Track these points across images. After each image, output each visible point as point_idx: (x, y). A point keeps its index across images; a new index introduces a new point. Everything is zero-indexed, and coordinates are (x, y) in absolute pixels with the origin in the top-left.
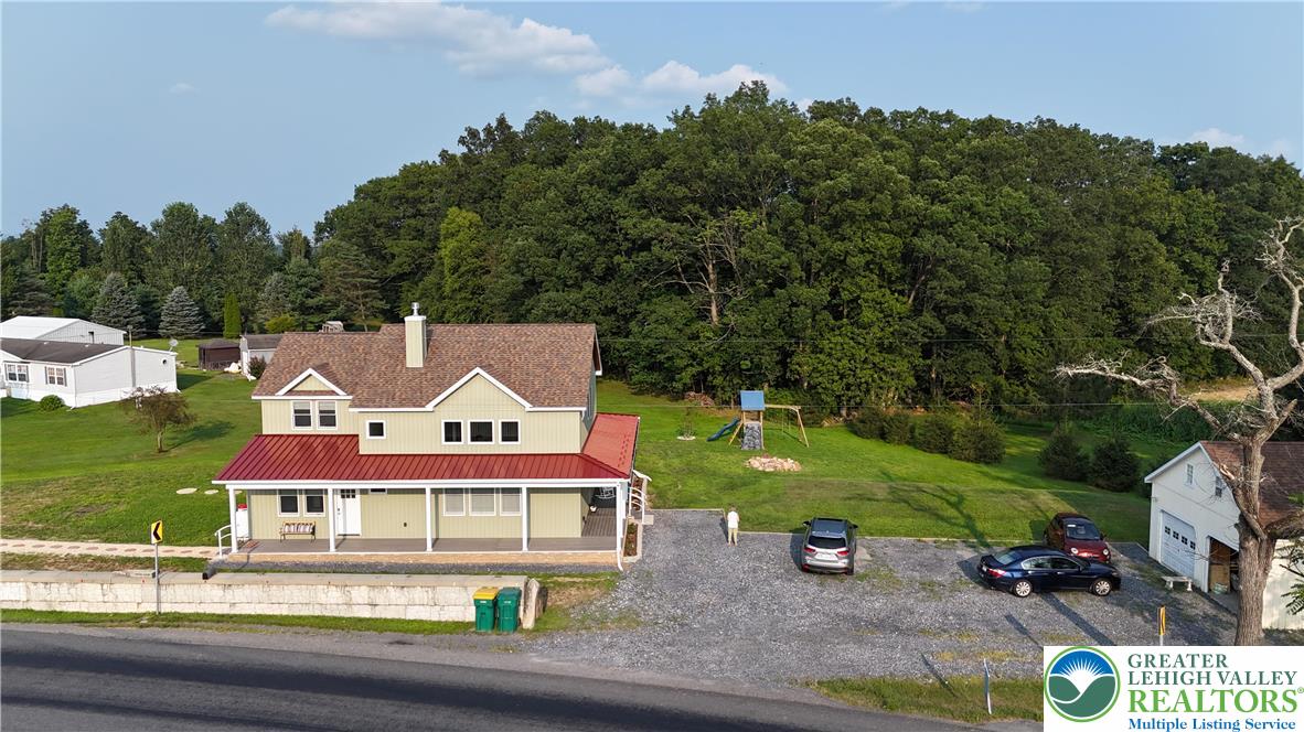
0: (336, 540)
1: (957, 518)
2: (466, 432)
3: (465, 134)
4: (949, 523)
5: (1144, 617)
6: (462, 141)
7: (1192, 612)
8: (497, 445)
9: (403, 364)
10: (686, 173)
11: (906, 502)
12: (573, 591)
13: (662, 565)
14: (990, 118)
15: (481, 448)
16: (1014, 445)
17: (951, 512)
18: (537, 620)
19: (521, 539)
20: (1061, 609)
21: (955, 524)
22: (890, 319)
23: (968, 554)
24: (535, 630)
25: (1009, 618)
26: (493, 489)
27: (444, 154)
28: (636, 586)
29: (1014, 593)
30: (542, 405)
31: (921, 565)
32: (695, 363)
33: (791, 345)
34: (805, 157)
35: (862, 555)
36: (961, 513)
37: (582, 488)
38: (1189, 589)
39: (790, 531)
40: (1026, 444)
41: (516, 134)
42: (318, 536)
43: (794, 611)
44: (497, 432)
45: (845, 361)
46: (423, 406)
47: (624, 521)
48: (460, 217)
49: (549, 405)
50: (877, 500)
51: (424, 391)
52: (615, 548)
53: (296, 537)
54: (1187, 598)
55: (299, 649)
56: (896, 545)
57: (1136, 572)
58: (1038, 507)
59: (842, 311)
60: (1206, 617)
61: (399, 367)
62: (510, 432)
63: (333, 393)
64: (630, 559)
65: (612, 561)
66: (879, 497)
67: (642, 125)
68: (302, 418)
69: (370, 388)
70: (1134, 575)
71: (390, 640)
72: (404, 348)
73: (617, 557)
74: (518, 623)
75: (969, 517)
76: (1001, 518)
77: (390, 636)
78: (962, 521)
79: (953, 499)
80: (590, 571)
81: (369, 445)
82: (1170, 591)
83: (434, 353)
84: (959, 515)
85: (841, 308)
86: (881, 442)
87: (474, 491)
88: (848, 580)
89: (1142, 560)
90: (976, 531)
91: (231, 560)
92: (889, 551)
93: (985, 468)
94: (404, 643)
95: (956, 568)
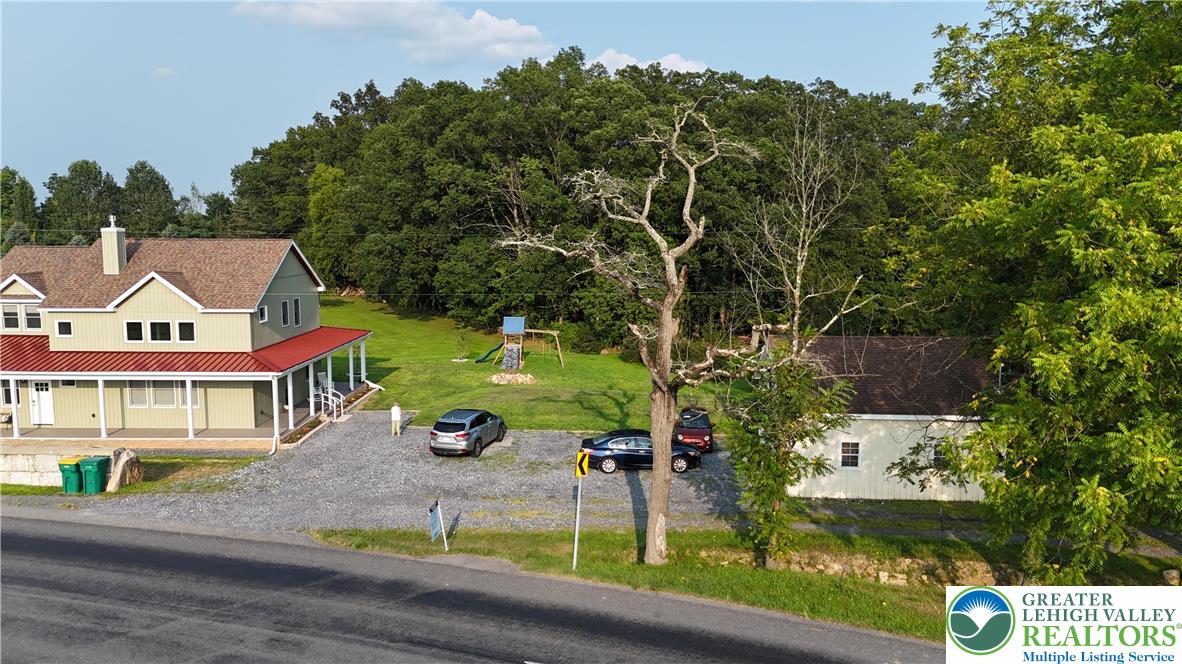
1: (615, 415)
2: (146, 331)
3: (338, 98)
4: (606, 419)
6: (334, 104)
8: (175, 344)
9: (100, 271)
10: (484, 124)
11: (580, 402)
14: (767, 78)
15: (161, 346)
17: (613, 411)
21: (611, 420)
24: (117, 493)
26: (172, 382)
27: (318, 117)
29: (602, 471)
30: (214, 307)
34: (580, 108)
35: (505, 443)
36: (622, 411)
37: (254, 382)
41: (383, 100)
44: (175, 332)
46: (105, 307)
48: (326, 172)
49: (220, 307)
50: (556, 401)
51: (111, 294)
52: (272, 436)
56: (543, 436)
61: (98, 274)
62: (187, 331)
63: (36, 296)
64: (287, 446)
65: (270, 448)
66: (561, 399)
67: (456, 82)
68: (11, 321)
69: (63, 291)
72: (103, 257)
73: (273, 444)
74: (104, 487)
75: (626, 415)
78: (618, 418)
79: (623, 401)
81: (56, 343)
83: (134, 262)
84: (619, 413)
87: (156, 384)
90: (625, 425)
92: (533, 440)
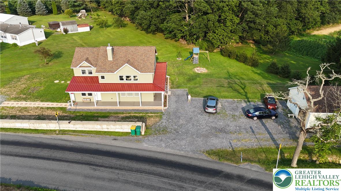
0: (96, 102)
1: (243, 93)
2: (125, 78)
4: (241, 94)
5: (281, 127)
7: (292, 125)
8: (132, 81)
9: (108, 59)
11: (232, 88)
12: (152, 119)
13: (172, 110)
15: (129, 82)
16: (263, 59)
17: (242, 91)
18: (145, 132)
19: (140, 102)
20: (263, 124)
22: (234, 24)
23: (244, 105)
24: (145, 135)
25: (251, 128)
28: (167, 117)
29: (253, 119)
30: (143, 72)
31: (233, 109)
32: (181, 33)
33: (207, 30)
35: (219, 105)
36: (244, 91)
38: (293, 117)
39: (203, 97)
40: (265, 58)
42: (91, 101)
43: (202, 126)
44: (132, 78)
45: (221, 36)
46: (114, 73)
47: (164, 95)
49: (145, 72)
50: (225, 87)
51: (113, 68)
52: (161, 105)
53: (86, 101)
54: (292, 120)
55: (93, 142)
56: (228, 102)
57: (282, 111)
58: (263, 89)
59: (221, 22)
60: (295, 126)
61: (107, 60)
63: (90, 67)
64: (165, 108)
65: (161, 108)
66: (225, 86)
68: (84, 72)
69: (100, 67)
70: (282, 112)
71: (113, 139)
72: (107, 54)
73: (162, 108)
74: (141, 133)
75: (246, 93)
76: (254, 93)
77: (113, 137)
78: (244, 94)
79: (243, 87)
80: (156, 112)
81: (101, 81)
82: (289, 118)
83: (115, 56)
84: (244, 92)
85: (221, 21)
86: (228, 58)
88: (216, 115)
89: (285, 107)
90: (247, 97)
91: (72, 108)
92: (226, 104)
93: (254, 69)
94: (116, 140)
95: (241, 110)
